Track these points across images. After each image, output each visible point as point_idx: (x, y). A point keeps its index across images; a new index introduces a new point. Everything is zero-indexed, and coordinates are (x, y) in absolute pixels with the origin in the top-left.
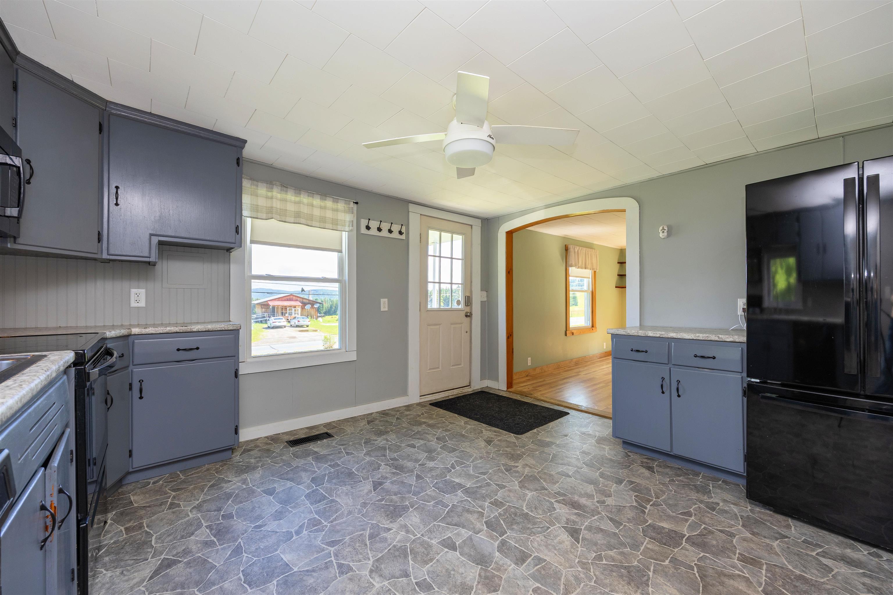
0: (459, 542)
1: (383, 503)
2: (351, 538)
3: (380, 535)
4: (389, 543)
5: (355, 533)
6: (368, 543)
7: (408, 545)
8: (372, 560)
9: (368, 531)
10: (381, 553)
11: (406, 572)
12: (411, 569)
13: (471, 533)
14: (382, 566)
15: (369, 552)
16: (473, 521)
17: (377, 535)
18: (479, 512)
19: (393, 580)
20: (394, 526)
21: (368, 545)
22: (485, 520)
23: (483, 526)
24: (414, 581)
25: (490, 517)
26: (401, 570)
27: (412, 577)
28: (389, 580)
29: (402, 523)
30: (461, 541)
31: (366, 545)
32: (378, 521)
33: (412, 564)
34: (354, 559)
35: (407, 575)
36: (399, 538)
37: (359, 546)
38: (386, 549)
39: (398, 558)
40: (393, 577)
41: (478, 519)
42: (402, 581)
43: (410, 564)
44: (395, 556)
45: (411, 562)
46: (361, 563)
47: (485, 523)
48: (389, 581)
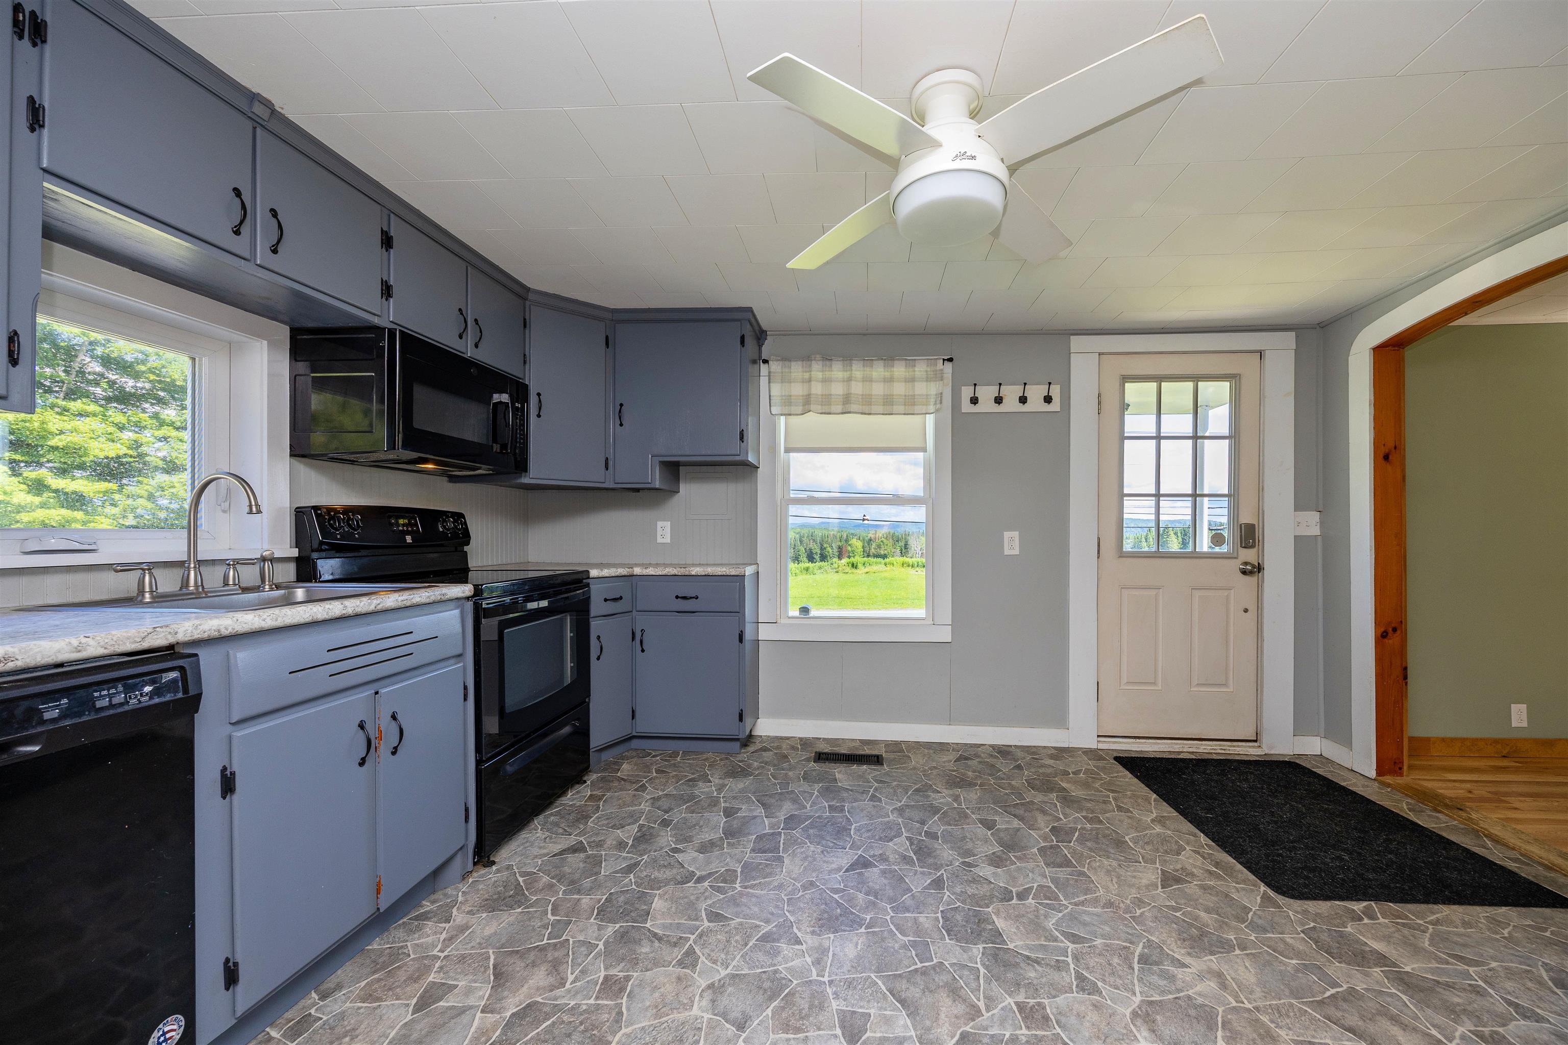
0: (872, 1035)
1: (835, 896)
3: (778, 943)
5: (753, 918)
6: (750, 944)
7: (795, 982)
8: (728, 971)
11: (746, 1022)
13: (913, 1033)
16: (943, 1016)
18: (974, 1007)
22: (968, 1029)
23: (952, 1037)
25: (987, 1030)
30: (878, 1035)
35: (741, 1027)
39: (761, 992)
40: (724, 1016)
41: (957, 1017)
44: (760, 988)
47: (961, 1034)
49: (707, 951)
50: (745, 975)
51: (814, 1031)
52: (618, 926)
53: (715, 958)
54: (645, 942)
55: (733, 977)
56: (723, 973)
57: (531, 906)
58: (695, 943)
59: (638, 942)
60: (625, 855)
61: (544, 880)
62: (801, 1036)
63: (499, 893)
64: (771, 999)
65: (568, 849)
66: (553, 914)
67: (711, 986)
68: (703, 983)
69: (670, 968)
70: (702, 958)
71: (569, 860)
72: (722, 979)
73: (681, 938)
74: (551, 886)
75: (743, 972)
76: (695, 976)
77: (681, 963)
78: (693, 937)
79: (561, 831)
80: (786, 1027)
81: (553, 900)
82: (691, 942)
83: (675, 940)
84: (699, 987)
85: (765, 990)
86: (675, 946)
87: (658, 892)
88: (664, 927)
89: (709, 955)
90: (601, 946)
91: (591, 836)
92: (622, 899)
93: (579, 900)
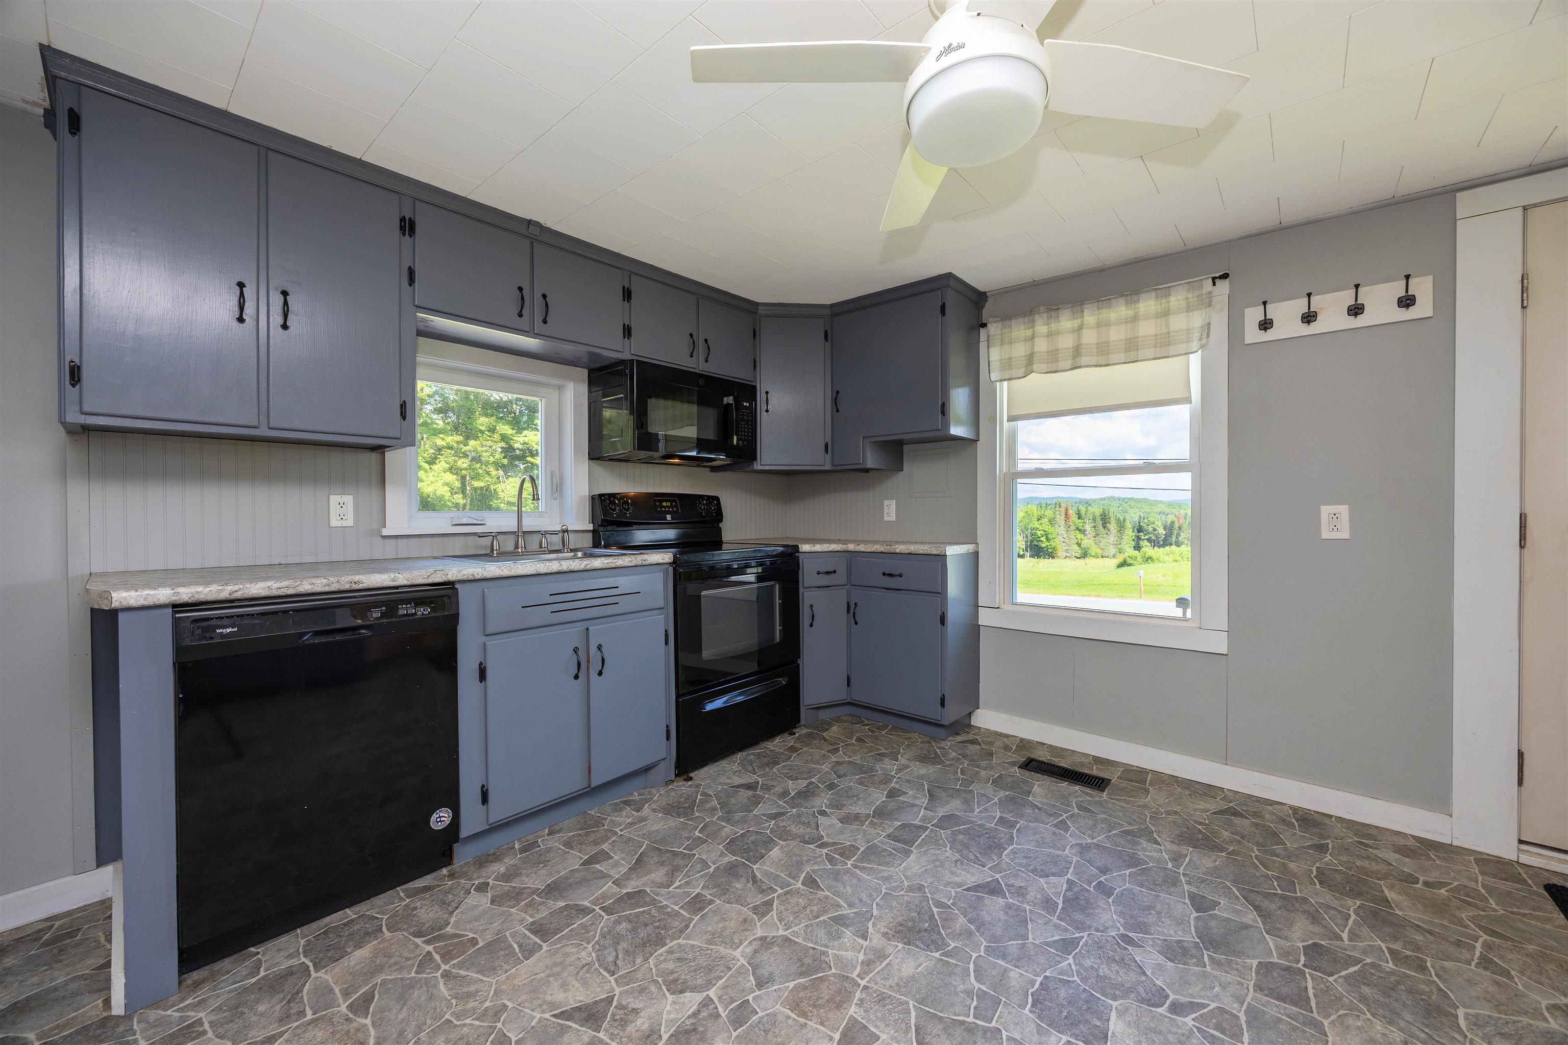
1: (935, 910)
2: (827, 897)
3: (846, 929)
4: (831, 944)
5: (841, 898)
6: (821, 919)
7: (833, 971)
8: (786, 933)
9: (849, 912)
10: (804, 940)
11: (767, 983)
12: (775, 987)
14: (776, 949)
15: (803, 925)
17: (843, 925)
19: (750, 969)
20: (875, 941)
21: (818, 920)
24: (750, 998)
26: (771, 973)
27: (758, 993)
28: (749, 964)
29: (889, 950)
31: (818, 917)
32: (880, 917)
33: (789, 987)
34: (784, 913)
35: (760, 985)
36: (849, 955)
37: (811, 911)
38: (815, 944)
39: (798, 964)
40: (755, 968)
42: (750, 981)
43: (786, 985)
44: (800, 960)
45: (791, 985)
46: (778, 923)
48: (747, 965)
49: (782, 908)
50: (796, 943)
51: (815, 1023)
52: (734, 858)
53: (784, 917)
54: (743, 880)
55: (787, 939)
56: (781, 932)
57: (691, 820)
58: (778, 897)
59: (738, 877)
60: (781, 803)
61: (713, 803)
62: (802, 1020)
63: (680, 802)
64: (802, 974)
65: (745, 785)
66: (700, 832)
67: (763, 939)
68: (760, 933)
69: (745, 909)
70: (774, 912)
71: (740, 793)
72: (776, 937)
73: (771, 887)
74: (714, 809)
75: (797, 940)
76: (758, 924)
77: (755, 909)
78: (780, 891)
79: (751, 768)
80: (795, 1006)
81: (708, 820)
82: (775, 895)
83: (765, 887)
84: (754, 935)
85: (803, 964)
86: (761, 893)
87: (782, 843)
88: (766, 874)
89: (781, 912)
90: (712, 870)
91: (768, 780)
92: (753, 838)
93: (724, 827)
